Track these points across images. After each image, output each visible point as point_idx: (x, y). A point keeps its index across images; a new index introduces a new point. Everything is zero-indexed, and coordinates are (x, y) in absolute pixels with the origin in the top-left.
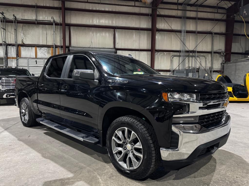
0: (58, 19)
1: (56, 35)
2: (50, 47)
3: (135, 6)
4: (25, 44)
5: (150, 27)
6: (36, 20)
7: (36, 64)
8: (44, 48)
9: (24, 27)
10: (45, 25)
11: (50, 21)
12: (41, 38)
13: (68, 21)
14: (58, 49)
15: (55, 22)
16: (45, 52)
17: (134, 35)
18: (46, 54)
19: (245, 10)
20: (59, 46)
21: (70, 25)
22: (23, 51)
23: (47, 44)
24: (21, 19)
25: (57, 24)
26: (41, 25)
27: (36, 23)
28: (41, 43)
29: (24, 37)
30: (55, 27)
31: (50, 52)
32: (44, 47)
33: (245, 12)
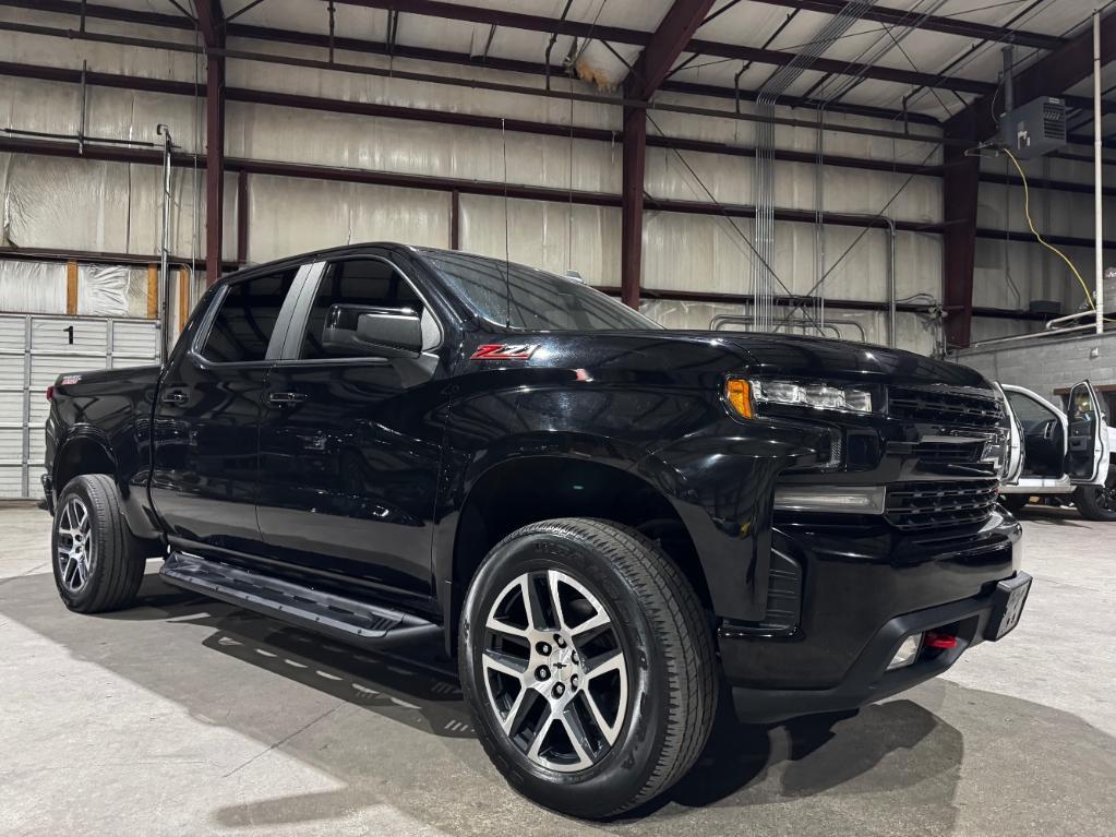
0: (188, 136)
1: (176, 208)
2: (147, 266)
3: (548, 93)
4: (20, 245)
5: (615, 187)
6: (81, 138)
7: (71, 342)
8: (113, 269)
9: (18, 170)
10: (126, 164)
11: (152, 145)
12: (101, 223)
13: (235, 148)
14: (182, 277)
15: (176, 150)
16: (116, 288)
17: (545, 219)
18: (122, 298)
19: (1021, 125)
20: (189, 263)
21: (245, 168)
22: (6, 279)
23: (130, 252)
24: (8, 131)
25: (181, 160)
26: (105, 163)
27: (81, 151)
28: (99, 247)
29: (15, 215)
30: (174, 174)
31: (145, 288)
32: (115, 264)
33: (1023, 134)
